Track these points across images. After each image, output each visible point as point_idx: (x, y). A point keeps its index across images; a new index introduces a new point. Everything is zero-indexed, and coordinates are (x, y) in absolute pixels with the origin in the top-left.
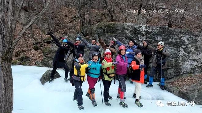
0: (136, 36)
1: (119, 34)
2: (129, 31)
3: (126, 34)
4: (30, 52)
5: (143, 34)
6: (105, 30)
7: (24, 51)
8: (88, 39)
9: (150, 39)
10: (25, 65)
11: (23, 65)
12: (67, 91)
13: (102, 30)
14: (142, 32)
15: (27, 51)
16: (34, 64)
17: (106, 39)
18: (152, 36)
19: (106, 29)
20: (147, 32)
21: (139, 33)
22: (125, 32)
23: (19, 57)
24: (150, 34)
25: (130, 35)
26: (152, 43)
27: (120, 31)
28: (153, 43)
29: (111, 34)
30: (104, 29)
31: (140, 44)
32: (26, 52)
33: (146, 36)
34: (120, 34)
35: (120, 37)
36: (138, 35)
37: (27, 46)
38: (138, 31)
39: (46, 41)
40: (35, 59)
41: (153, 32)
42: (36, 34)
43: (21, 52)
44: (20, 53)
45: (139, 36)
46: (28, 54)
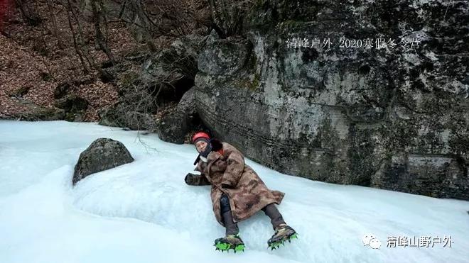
0: (390, 24)
1: (324, 19)
2: (362, 9)
3: (352, 20)
4: (92, 86)
5: (420, 20)
6: (279, 11)
7: (77, 84)
8: (229, 44)
9: (447, 38)
10: (72, 121)
11: (68, 120)
12: (128, 216)
13: (269, 12)
14: (413, 9)
15: (83, 83)
16: (96, 119)
17: (280, 41)
18: (455, 24)
19: (282, 7)
20: (434, 10)
21: (400, 17)
22: (349, 12)
23: (63, 100)
24: (447, 18)
25: (366, 25)
26: (454, 52)
27: (329, 11)
28: (460, 51)
29: (297, 24)
30: (276, 8)
31: (405, 55)
32: (82, 86)
33: (431, 26)
34: (328, 19)
35: (328, 29)
36: (396, 23)
37: (86, 72)
38: (398, 9)
39: (131, 58)
40: (101, 104)
41: (461, 8)
42: (116, 42)
43: (69, 86)
44: (66, 88)
45: (402, 25)
46: (85, 92)
